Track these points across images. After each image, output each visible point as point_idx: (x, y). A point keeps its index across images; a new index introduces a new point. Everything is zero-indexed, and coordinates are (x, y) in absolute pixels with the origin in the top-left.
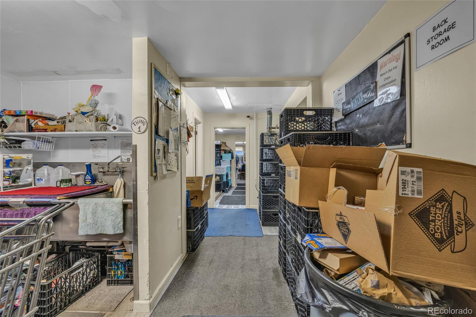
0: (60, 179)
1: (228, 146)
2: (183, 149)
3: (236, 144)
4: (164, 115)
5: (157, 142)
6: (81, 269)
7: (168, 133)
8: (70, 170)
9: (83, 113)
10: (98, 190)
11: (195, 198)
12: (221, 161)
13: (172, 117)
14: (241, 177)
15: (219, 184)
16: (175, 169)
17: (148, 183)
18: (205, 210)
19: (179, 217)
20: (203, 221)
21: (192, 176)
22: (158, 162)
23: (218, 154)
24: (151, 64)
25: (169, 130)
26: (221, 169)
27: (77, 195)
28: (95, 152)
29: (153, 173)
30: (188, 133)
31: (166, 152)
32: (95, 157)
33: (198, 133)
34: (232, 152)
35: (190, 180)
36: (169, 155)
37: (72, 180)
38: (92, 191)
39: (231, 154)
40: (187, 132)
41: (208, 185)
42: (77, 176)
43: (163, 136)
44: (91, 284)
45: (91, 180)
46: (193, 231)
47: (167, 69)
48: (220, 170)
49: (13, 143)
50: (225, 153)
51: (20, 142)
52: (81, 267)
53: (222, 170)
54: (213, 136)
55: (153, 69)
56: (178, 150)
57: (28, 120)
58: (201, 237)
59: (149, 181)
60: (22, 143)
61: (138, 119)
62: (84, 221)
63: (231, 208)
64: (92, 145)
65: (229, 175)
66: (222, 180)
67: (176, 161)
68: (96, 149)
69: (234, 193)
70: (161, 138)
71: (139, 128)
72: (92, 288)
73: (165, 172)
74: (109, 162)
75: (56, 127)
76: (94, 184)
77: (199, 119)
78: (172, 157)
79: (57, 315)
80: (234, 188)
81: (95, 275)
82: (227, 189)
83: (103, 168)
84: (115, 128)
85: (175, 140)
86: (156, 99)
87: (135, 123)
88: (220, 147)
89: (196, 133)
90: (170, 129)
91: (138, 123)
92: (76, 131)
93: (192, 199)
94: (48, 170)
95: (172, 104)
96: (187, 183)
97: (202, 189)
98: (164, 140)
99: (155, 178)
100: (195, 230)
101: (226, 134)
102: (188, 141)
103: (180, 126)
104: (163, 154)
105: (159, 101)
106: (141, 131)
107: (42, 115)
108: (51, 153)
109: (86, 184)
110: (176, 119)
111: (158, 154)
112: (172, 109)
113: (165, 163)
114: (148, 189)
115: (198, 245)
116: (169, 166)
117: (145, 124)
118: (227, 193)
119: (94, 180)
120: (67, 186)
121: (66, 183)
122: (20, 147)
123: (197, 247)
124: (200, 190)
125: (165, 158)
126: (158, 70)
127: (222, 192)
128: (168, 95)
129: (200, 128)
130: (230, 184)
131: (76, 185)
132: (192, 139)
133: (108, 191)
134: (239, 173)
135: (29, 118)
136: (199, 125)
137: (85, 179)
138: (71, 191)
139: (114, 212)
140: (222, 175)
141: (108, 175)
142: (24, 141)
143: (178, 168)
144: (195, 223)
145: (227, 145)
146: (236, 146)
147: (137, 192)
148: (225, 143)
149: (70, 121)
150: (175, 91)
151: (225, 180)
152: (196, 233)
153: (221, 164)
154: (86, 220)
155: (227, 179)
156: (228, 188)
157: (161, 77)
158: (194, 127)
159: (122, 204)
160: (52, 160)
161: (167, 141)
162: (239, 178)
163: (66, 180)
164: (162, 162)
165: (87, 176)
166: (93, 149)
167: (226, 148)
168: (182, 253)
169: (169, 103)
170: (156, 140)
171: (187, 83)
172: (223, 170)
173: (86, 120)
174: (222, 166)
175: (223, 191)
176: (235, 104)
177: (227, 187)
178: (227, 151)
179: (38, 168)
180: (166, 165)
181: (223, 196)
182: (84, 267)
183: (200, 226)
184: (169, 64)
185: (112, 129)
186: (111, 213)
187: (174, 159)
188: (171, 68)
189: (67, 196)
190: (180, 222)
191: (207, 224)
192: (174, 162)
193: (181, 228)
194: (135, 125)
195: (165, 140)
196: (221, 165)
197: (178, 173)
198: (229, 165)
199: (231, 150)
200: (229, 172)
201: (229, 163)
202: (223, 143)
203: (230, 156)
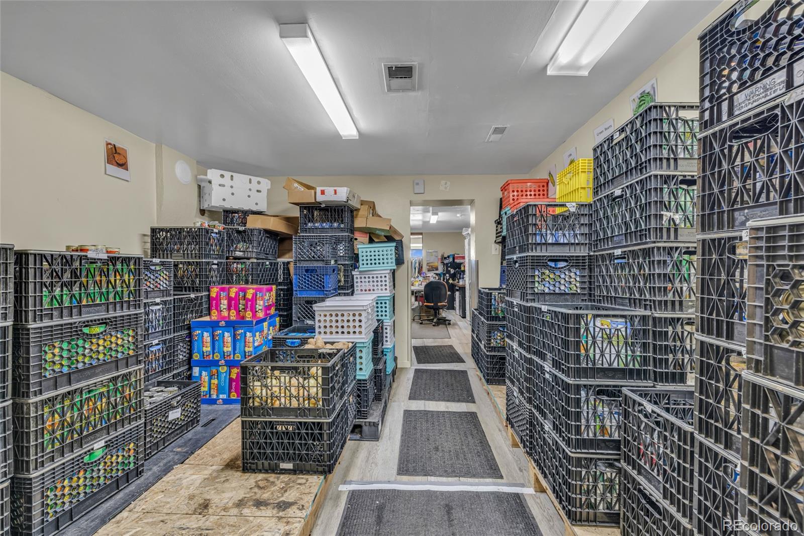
1: (380, 217)
12: (354, 273)
14: (420, 317)
23: (341, 247)
26: (345, 318)
34: (397, 238)
39: (394, 244)
48: (340, 324)
50: (371, 241)
53: (351, 324)
88: (347, 215)
134: (417, 303)
145: (379, 210)
148: (372, 206)
153: (352, 286)
162: (417, 318)
167: (373, 224)
172: (357, 324)
174: (357, 297)
178: (378, 236)
196: (352, 293)
198: (388, 291)
199: (396, 232)
200: (388, 317)
201: (387, 283)
202: (362, 205)
203: (389, 253)
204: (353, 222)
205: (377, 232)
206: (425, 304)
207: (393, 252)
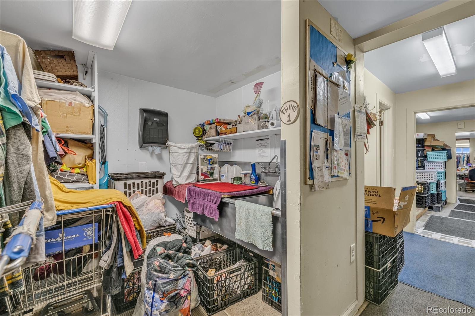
0: (234, 176)
1: (438, 140)
2: (360, 144)
3: (457, 137)
4: (326, 95)
5: (313, 134)
6: (240, 272)
7: (332, 121)
8: (242, 168)
9: (248, 114)
10: (258, 191)
11: (380, 220)
12: (424, 162)
13: (339, 98)
14: (466, 189)
15: (422, 197)
16: (345, 175)
17: (299, 194)
18: (398, 239)
19: (351, 246)
20: (396, 258)
21: (376, 186)
22: (316, 164)
23: (420, 153)
24: (305, 21)
25: (334, 116)
26: (426, 175)
27: (238, 195)
28: (260, 152)
29: (308, 180)
30: (367, 121)
31: (329, 148)
32: (260, 156)
33: (385, 123)
34: (447, 148)
35: (370, 192)
36: (335, 153)
37: (242, 178)
38: (253, 192)
39: (446, 151)
40: (367, 119)
41: (406, 203)
42: (245, 175)
43: (325, 126)
44: (249, 291)
45: (255, 179)
46: (377, 272)
47: (333, 27)
48: (424, 177)
49: (209, 146)
50: (433, 150)
51: (212, 144)
52: (239, 271)
53: (428, 177)
54: (412, 126)
55: (308, 27)
56: (350, 147)
57: (216, 126)
58: (392, 282)
59: (301, 192)
60: (213, 145)
61: (288, 104)
62: (239, 224)
63: (450, 241)
64: (258, 145)
65: (443, 185)
66: (428, 190)
67: (347, 162)
68: (260, 149)
69: (453, 213)
70: (322, 128)
71: (289, 116)
72: (249, 296)
73: (327, 179)
74: (269, 162)
75: (231, 130)
76: (257, 184)
77: (386, 102)
78: (339, 157)
79: (218, 312)
80: (452, 205)
81: (253, 283)
82: (439, 205)
83: (265, 168)
84: (273, 124)
85: (345, 133)
86: (313, 72)
87: (284, 111)
89: (381, 123)
90: (336, 116)
91: (287, 110)
92: (244, 132)
93: (374, 221)
94: (227, 168)
95: (341, 78)
96: (367, 194)
97: (395, 208)
98: (326, 131)
99: (312, 186)
100: (380, 271)
101: (435, 122)
102: (368, 133)
103: (354, 111)
104: (325, 152)
105: (317, 73)
106: (290, 121)
107: (225, 121)
108: (232, 153)
109: (251, 183)
110: (347, 100)
111: (317, 151)
112: (340, 85)
113: (327, 165)
114: (299, 202)
115: (387, 295)
116: (334, 170)
117: (296, 109)
118: (439, 211)
119: (258, 179)
120: (238, 184)
121: (238, 180)
122: (212, 149)
123: (384, 298)
124: (391, 210)
125: (327, 158)
126: (315, 29)
127: (427, 208)
128: (334, 64)
129: (388, 116)
130: (444, 199)
131: (245, 183)
132: (374, 131)
133: (269, 193)
134: (463, 181)
135: (217, 125)
136: (386, 112)
137: (251, 179)
138: (236, 190)
139: (264, 224)
140: (428, 183)
141: (269, 175)
142: (214, 144)
143: (350, 174)
144: (381, 259)
145: (437, 138)
146: (457, 140)
147: (286, 205)
148: (433, 136)
149: (240, 123)
150: (345, 58)
151: (433, 191)
152: (382, 275)
153: (424, 167)
154: (241, 224)
155: (437, 190)
156: (441, 205)
157: (321, 39)
158: (378, 114)
159: (271, 215)
160: (233, 159)
161: (332, 133)
163: (238, 178)
164: (322, 163)
165: (252, 175)
166: (258, 149)
167: (435, 144)
168: (357, 299)
169: (335, 76)
170: (312, 131)
171: (366, 44)
172: (430, 177)
173: (250, 120)
174: (427, 170)
175: (431, 208)
176: (464, 62)
177: (439, 203)
179: (223, 166)
180: (329, 169)
181: (430, 215)
182: (242, 271)
183: (389, 265)
184: (336, 19)
185: (271, 125)
186: (260, 223)
187: (344, 160)
188: (339, 24)
189: (230, 195)
190: (354, 253)
191: (402, 261)
192: (343, 164)
193: (355, 262)
194: (284, 113)
195: (329, 131)
196: (424, 169)
197: (352, 180)
198: (443, 169)
199: (447, 146)
200: (442, 179)
201: (442, 166)
202: (428, 136)
203: (443, 155)
204: (424, 144)
205: (436, 147)
206: (470, 181)
207: (446, 154)
